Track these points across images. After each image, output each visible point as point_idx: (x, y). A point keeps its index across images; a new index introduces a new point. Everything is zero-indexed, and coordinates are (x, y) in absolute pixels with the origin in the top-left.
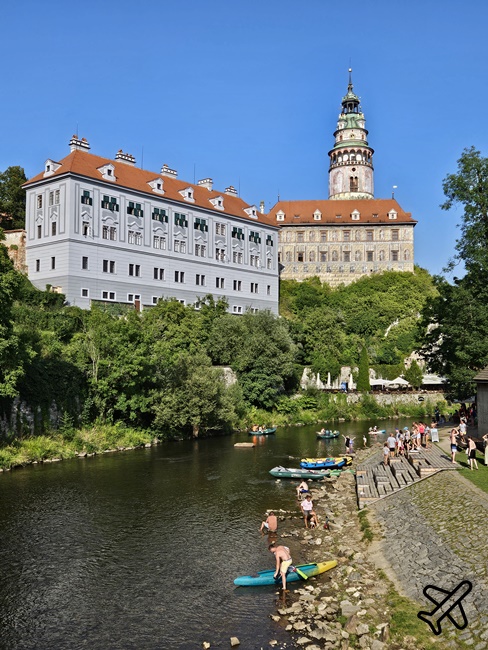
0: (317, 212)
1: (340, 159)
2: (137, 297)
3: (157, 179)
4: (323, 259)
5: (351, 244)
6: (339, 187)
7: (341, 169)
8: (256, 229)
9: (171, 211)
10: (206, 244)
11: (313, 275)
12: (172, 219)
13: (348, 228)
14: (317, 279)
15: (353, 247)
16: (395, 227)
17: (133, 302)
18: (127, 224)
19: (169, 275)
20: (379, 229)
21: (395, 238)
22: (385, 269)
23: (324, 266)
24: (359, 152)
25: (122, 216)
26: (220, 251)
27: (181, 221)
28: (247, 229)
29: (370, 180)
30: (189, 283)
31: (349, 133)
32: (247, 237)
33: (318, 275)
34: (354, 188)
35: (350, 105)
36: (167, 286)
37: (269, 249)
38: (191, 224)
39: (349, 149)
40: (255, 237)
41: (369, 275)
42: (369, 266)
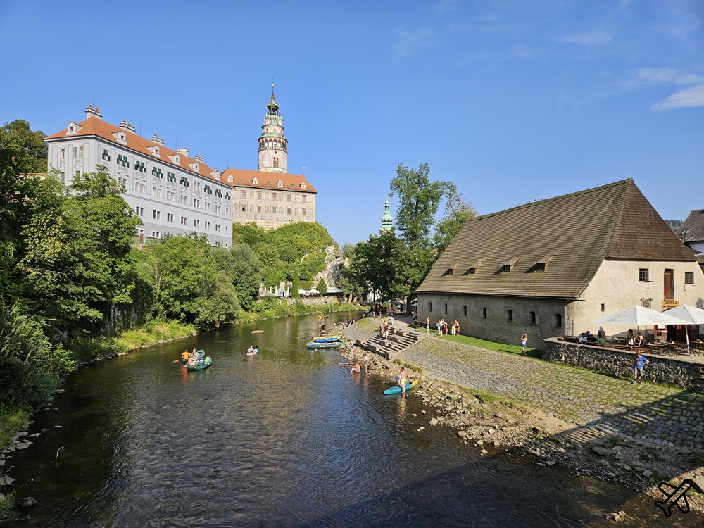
0: (255, 179)
1: (266, 144)
2: (142, 231)
3: (155, 146)
4: (259, 210)
5: (277, 202)
6: (266, 163)
7: (267, 151)
8: (219, 188)
9: (165, 170)
10: (188, 196)
11: (252, 221)
12: (165, 176)
13: (275, 192)
14: (254, 224)
15: (278, 204)
16: (304, 194)
17: (139, 234)
18: (135, 177)
19: (163, 216)
20: (295, 194)
21: (305, 201)
22: (298, 220)
23: (259, 215)
24: (280, 141)
25: (131, 172)
26: (196, 201)
27: (171, 177)
28: (214, 187)
29: (286, 160)
30: (176, 223)
31: (273, 128)
32: (213, 193)
33: (256, 221)
34: (276, 165)
35: (273, 109)
36: (163, 224)
37: (227, 202)
38: (178, 181)
39: (273, 139)
40: (218, 193)
41: (289, 223)
42: (289, 217)
